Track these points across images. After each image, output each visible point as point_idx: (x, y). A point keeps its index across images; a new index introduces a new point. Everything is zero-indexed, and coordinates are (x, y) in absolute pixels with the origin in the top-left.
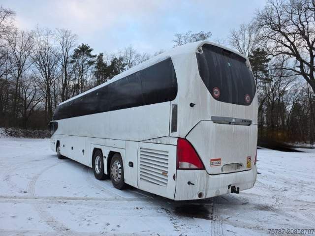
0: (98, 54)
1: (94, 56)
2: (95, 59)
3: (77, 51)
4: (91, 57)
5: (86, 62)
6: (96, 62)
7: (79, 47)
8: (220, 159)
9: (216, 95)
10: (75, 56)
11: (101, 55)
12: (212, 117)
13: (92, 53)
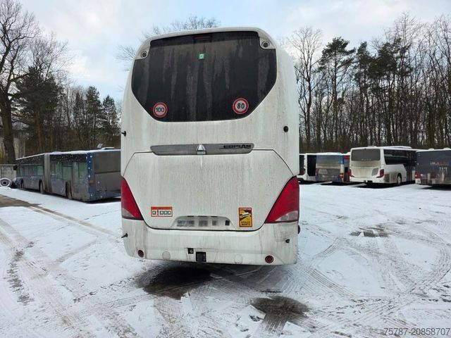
0: (358, 46)
1: (352, 51)
2: (354, 54)
3: (326, 52)
4: (348, 53)
5: (339, 64)
6: (355, 60)
7: (330, 45)
8: (170, 208)
9: (160, 113)
10: (323, 61)
11: (364, 45)
12: (152, 147)
13: (348, 48)
